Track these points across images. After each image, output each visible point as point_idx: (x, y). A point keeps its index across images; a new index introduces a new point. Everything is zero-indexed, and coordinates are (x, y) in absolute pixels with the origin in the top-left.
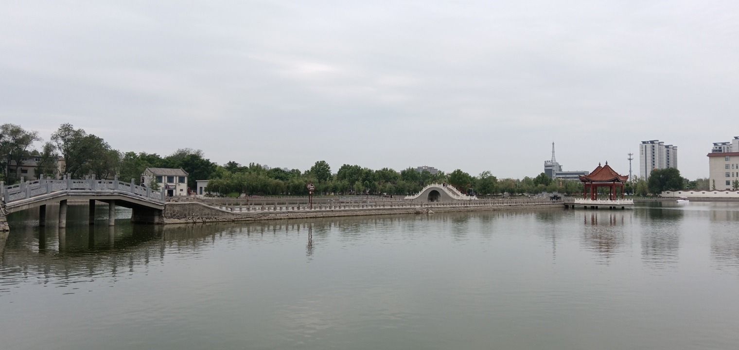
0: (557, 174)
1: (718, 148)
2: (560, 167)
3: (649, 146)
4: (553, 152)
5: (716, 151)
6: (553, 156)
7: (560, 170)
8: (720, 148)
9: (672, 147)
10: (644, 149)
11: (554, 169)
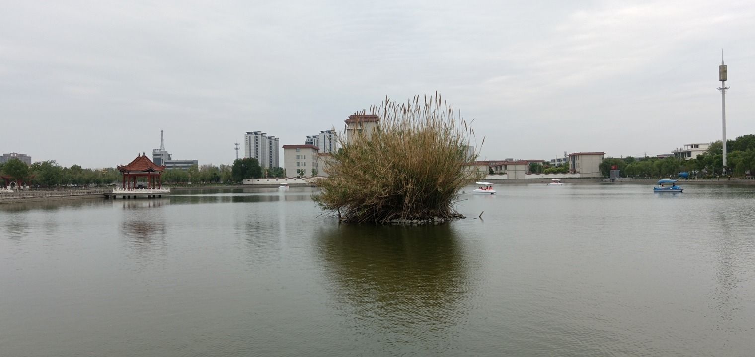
0: (166, 163)
1: (310, 141)
2: (169, 155)
3: (253, 136)
4: (162, 140)
5: (309, 143)
6: (162, 144)
7: (170, 159)
8: (312, 140)
9: (274, 138)
10: (248, 140)
11: (163, 157)
